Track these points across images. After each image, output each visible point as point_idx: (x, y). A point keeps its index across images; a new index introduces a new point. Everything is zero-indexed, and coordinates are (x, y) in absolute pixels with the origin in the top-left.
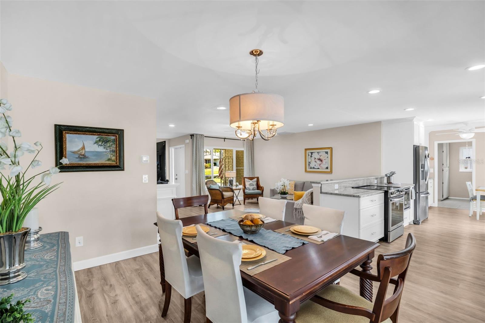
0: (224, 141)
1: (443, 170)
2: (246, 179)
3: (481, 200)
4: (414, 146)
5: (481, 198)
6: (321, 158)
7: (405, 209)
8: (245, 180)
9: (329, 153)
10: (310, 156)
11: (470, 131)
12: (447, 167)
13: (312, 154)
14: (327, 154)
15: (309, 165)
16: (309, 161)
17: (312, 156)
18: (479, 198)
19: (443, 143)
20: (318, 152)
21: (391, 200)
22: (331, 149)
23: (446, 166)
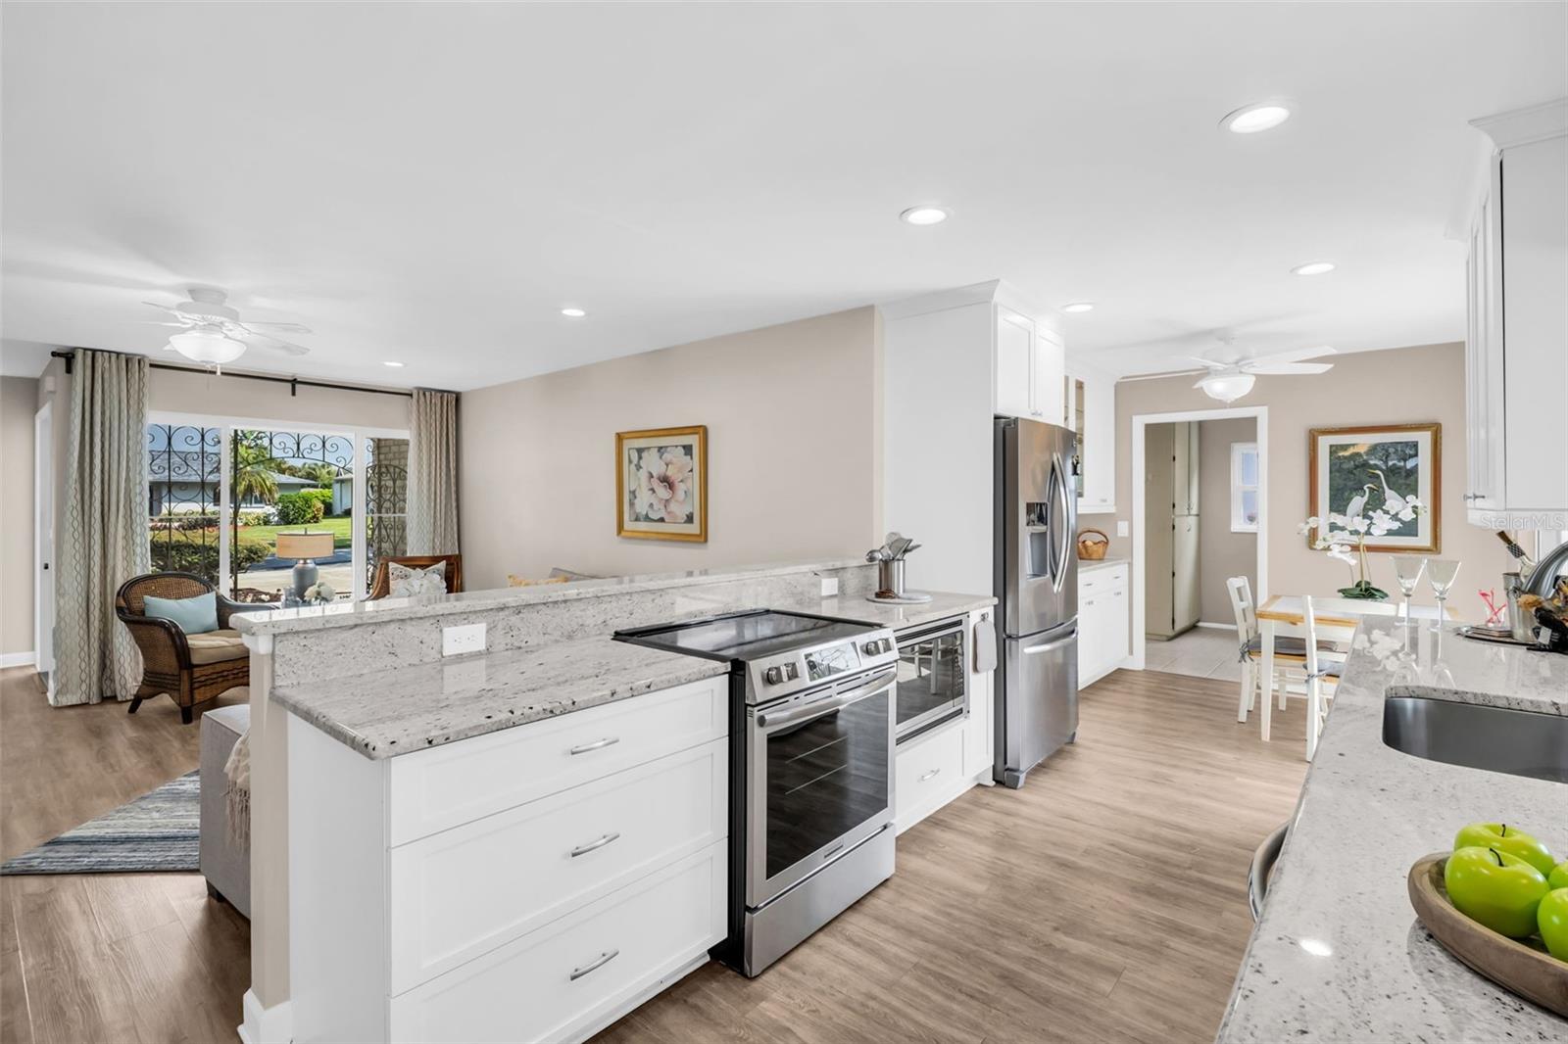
0: (294, 394)
1: (1174, 527)
2: (392, 565)
3: (1275, 653)
4: (996, 418)
5: (1275, 648)
6: (669, 473)
7: (900, 741)
8: (390, 571)
9: (696, 451)
10: (633, 466)
11: (1238, 367)
12: (1189, 515)
13: (640, 458)
14: (689, 457)
15: (632, 504)
16: (632, 489)
17: (642, 463)
18: (1268, 646)
19: (1174, 424)
20: (660, 448)
21: (762, 721)
22: (702, 431)
23: (1186, 512)
